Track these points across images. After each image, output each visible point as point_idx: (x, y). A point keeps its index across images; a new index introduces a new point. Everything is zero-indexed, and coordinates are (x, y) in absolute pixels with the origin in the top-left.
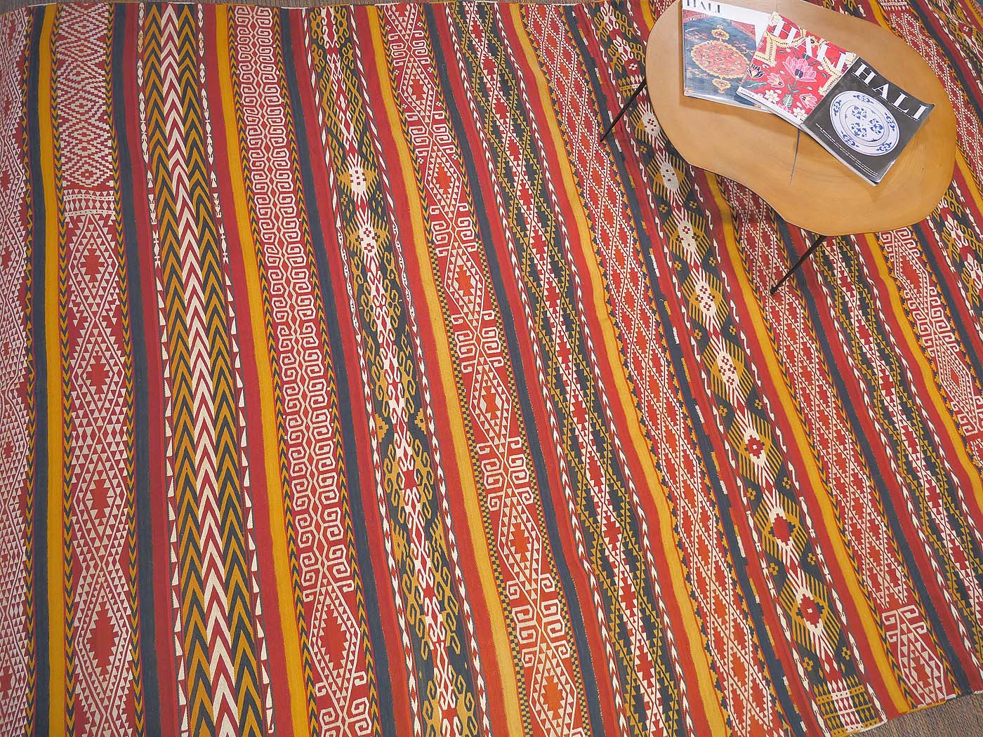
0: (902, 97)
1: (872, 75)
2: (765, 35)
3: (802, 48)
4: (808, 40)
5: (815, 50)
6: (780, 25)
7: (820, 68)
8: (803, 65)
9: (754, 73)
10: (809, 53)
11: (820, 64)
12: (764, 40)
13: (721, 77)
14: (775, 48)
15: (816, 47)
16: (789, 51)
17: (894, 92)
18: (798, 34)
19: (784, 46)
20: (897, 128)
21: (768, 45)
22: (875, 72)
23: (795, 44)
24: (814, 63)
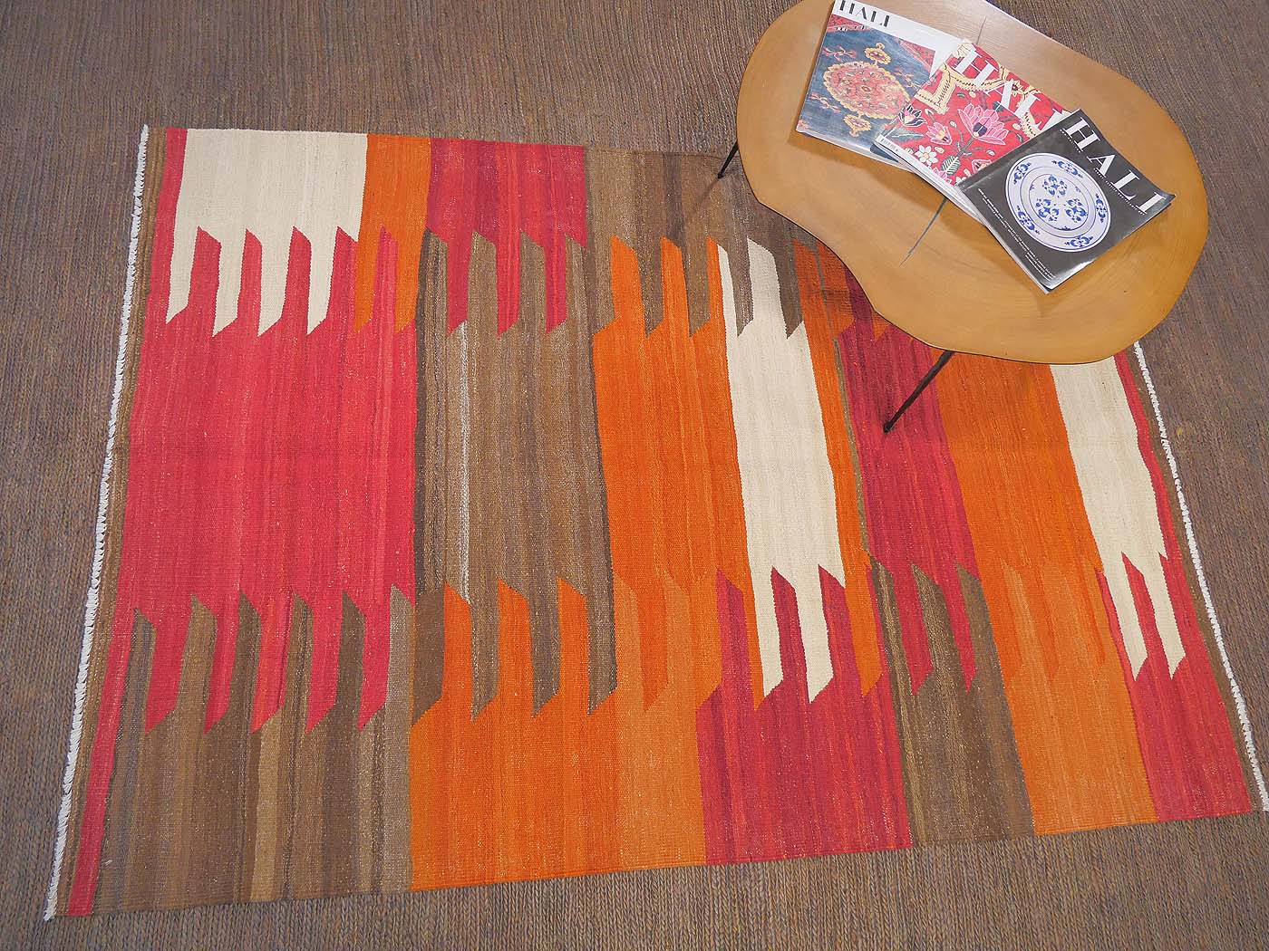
0: (1131, 176)
1: (1094, 137)
2: (942, 68)
3: (997, 96)
4: (1009, 85)
5: (1014, 102)
6: (970, 56)
7: (1016, 126)
8: (991, 120)
9: (908, 119)
10: (1005, 103)
11: (1018, 121)
12: (939, 75)
13: (861, 113)
14: (952, 87)
15: (1019, 97)
16: (973, 95)
17: (1120, 168)
18: (994, 75)
19: (967, 87)
20: (1108, 220)
21: (943, 83)
22: (1099, 134)
23: (988, 87)
24: (1008, 118)
